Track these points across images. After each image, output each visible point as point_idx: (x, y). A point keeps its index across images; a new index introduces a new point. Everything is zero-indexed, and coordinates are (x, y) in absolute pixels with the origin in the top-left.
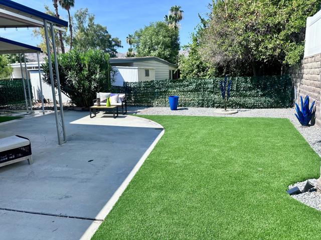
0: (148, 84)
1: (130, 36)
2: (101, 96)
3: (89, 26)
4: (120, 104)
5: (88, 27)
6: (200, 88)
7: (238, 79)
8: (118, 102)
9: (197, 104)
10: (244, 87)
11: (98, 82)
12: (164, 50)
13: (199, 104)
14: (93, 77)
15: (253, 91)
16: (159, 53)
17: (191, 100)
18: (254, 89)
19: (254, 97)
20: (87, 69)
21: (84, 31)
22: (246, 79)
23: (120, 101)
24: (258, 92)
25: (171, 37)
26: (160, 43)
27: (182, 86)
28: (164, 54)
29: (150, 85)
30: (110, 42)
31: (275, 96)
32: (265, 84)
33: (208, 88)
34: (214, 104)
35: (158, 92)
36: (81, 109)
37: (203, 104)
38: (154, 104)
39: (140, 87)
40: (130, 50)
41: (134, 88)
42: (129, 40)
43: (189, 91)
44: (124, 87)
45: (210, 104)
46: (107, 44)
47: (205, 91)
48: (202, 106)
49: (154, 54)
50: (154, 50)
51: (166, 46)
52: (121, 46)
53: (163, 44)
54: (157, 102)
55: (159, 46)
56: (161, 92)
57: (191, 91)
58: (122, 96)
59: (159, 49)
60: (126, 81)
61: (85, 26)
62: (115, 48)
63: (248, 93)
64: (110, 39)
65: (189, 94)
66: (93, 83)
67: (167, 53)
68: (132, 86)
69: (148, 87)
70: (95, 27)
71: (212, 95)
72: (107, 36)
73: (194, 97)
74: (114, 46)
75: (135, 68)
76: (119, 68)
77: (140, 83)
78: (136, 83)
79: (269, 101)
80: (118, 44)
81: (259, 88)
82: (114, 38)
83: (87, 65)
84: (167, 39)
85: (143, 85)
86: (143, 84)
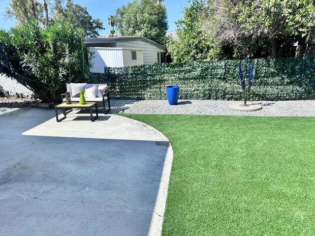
0: (138, 70)
1: (112, 17)
2: (73, 88)
3: (67, 6)
4: (100, 99)
5: (66, 8)
6: (207, 75)
7: (258, 61)
8: (97, 97)
9: (202, 95)
10: (265, 72)
11: (68, 69)
12: (151, 29)
13: (205, 95)
14: (61, 61)
15: (277, 78)
16: (145, 33)
17: (194, 90)
18: (278, 75)
19: (278, 85)
20: (52, 50)
21: (62, 11)
22: (268, 62)
23: (100, 94)
24: (283, 79)
25: (158, 14)
26: (145, 21)
27: (182, 71)
28: (150, 34)
29: (140, 71)
30: (91, 24)
31: (306, 84)
32: (293, 69)
33: (217, 74)
34: (224, 94)
35: (150, 81)
36: (47, 105)
37: (210, 95)
38: (145, 96)
39: (127, 74)
40: (113, 32)
41: (119, 75)
42: (110, 21)
43: (192, 79)
44: (106, 75)
45: (219, 95)
46: (88, 26)
47: (213, 78)
48: (209, 98)
49: (139, 34)
50: (140, 29)
51: (153, 25)
52: (102, 28)
53: (149, 22)
54: (149, 94)
55: (145, 25)
56: (154, 81)
57: (195, 79)
58: (103, 87)
59: (145, 29)
60: (108, 66)
61: (63, 7)
62: (96, 30)
63: (270, 80)
64: (91, 21)
65: (192, 83)
66: (60, 69)
67: (154, 32)
68: (116, 73)
69: (137, 74)
70: (74, 7)
71: (222, 84)
72: (87, 17)
73: (199, 87)
74: (95, 28)
75: (119, 50)
76: (99, 49)
77: (127, 68)
78: (121, 68)
79: (298, 91)
80: (99, 26)
81: (285, 74)
82: (95, 19)
83: (51, 44)
84: (154, 17)
85: (130, 71)
86: (130, 69)
